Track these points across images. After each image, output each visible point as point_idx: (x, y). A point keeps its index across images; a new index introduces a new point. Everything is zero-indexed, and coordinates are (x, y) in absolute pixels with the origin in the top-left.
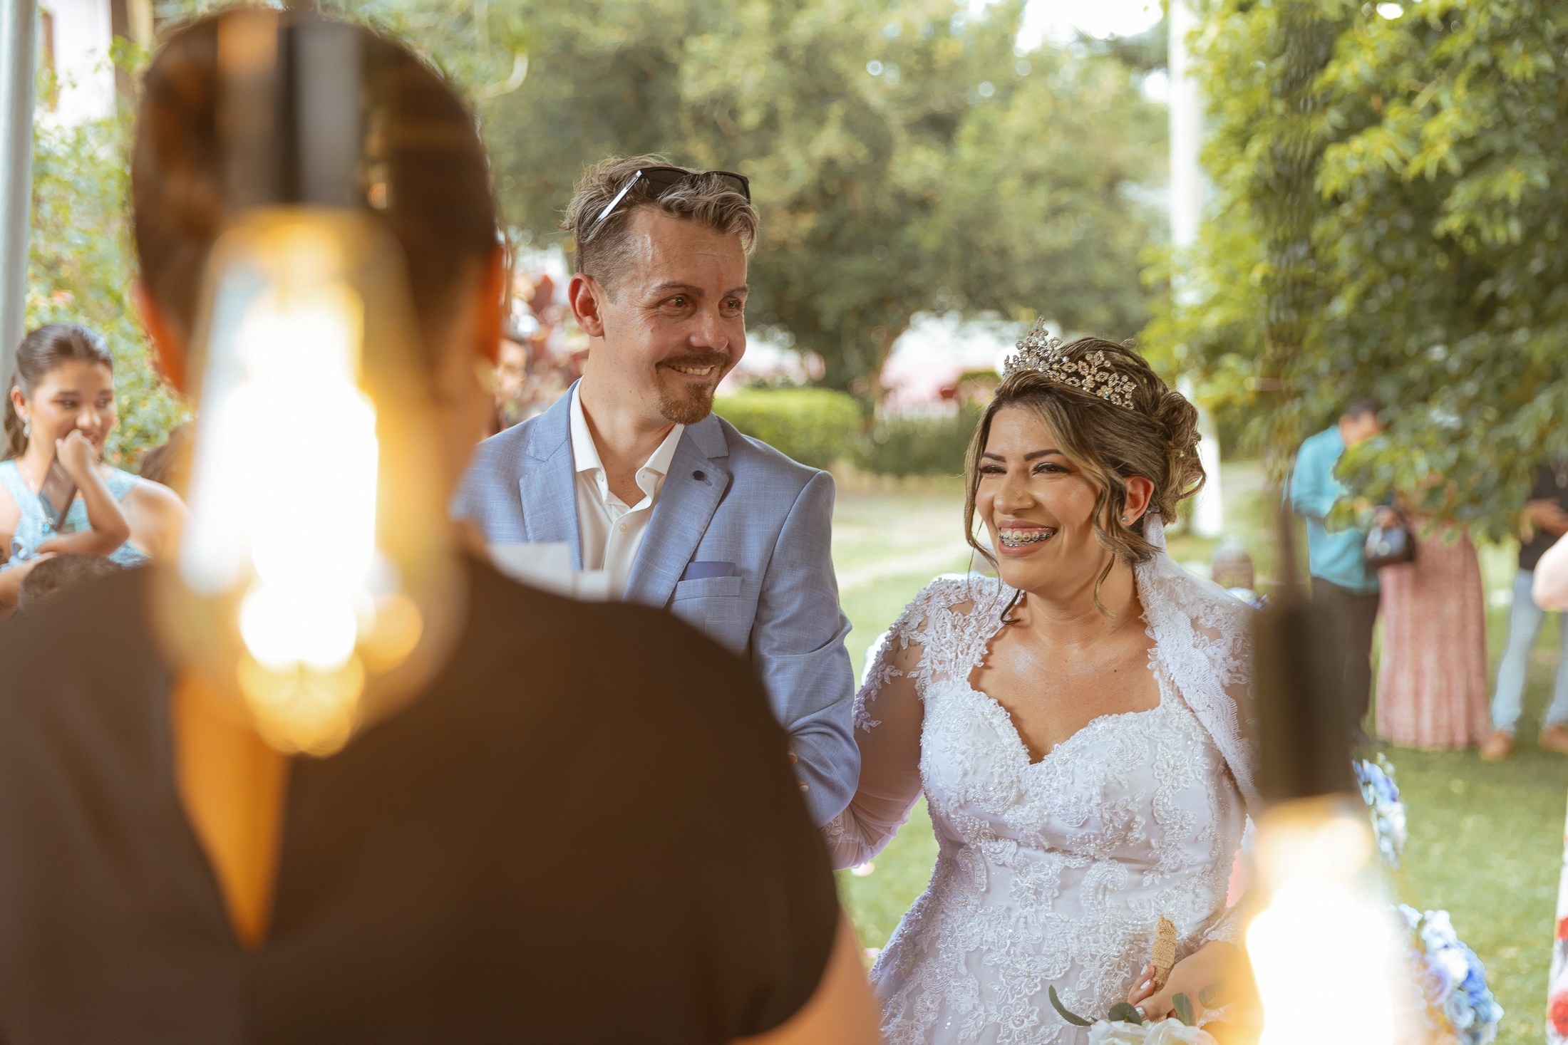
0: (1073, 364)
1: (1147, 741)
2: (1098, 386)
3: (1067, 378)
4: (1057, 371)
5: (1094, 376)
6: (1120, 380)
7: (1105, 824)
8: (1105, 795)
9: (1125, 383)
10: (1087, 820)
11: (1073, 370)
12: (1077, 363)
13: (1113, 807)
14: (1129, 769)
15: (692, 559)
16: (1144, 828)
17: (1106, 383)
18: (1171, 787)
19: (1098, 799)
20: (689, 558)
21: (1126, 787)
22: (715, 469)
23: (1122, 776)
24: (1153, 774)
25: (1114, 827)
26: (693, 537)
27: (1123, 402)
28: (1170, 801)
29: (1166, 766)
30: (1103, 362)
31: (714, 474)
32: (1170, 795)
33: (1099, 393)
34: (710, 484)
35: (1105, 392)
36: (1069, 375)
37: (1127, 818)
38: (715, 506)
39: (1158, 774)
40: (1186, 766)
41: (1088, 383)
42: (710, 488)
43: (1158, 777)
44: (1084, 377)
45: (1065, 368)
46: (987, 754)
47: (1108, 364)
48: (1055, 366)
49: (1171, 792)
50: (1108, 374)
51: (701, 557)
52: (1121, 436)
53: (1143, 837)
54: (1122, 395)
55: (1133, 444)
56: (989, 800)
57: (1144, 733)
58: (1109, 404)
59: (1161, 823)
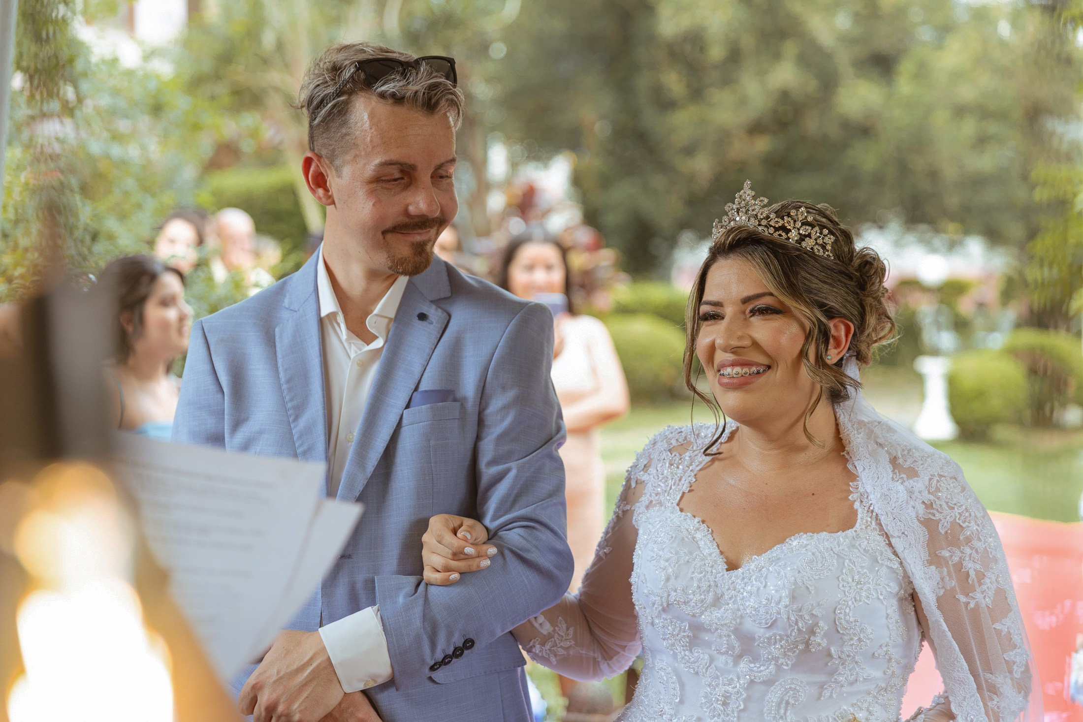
0: (779, 220)
1: (836, 556)
2: (802, 238)
3: (775, 232)
4: (766, 226)
5: (799, 229)
6: (821, 233)
7: (790, 626)
8: (793, 598)
9: (826, 236)
10: (775, 621)
11: (780, 224)
12: (783, 219)
13: (800, 610)
14: (817, 577)
15: (416, 389)
16: (826, 635)
17: (809, 236)
18: (853, 600)
19: (786, 601)
20: (413, 387)
21: (813, 592)
22: (436, 310)
23: (810, 583)
24: (839, 585)
25: (799, 630)
26: (417, 370)
27: (824, 253)
28: (851, 612)
29: (850, 580)
30: (806, 217)
31: (434, 314)
32: (852, 607)
33: (804, 244)
34: (431, 323)
35: (808, 244)
36: (776, 229)
37: (811, 622)
38: (436, 341)
39: (843, 586)
40: (870, 583)
41: (794, 235)
42: (431, 327)
43: (842, 588)
44: (790, 230)
45: (772, 223)
46: (688, 561)
47: (810, 219)
48: (764, 222)
49: (853, 603)
50: (810, 228)
51: (423, 387)
52: (825, 282)
53: (824, 643)
54: (823, 247)
55: (835, 290)
56: (688, 602)
57: (834, 550)
58: (812, 254)
59: (842, 632)
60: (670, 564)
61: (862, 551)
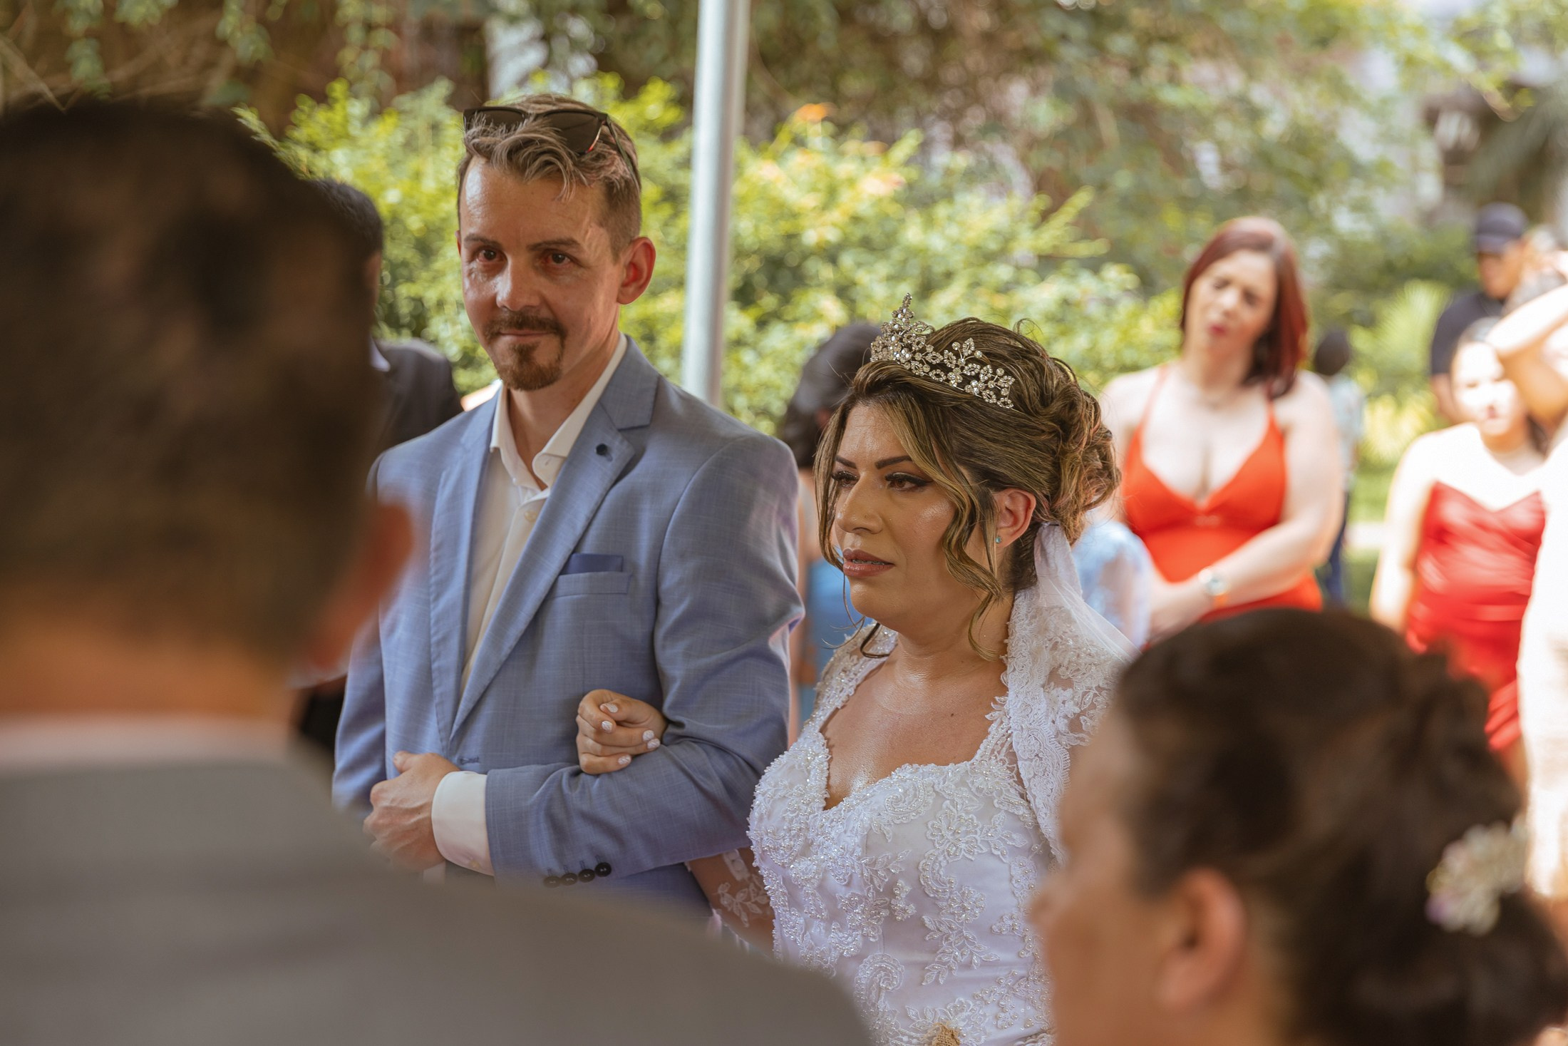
0: (938, 355)
2: (967, 380)
3: (931, 371)
4: (921, 362)
5: (962, 368)
6: (994, 373)
7: (866, 884)
8: (867, 848)
9: (1002, 377)
11: (938, 361)
12: (942, 354)
13: (875, 863)
14: (898, 822)
15: (576, 549)
16: (911, 898)
17: (977, 377)
18: (946, 853)
19: (859, 851)
20: (572, 547)
21: (889, 841)
22: (622, 442)
23: (888, 828)
24: (926, 833)
25: (875, 888)
26: (580, 524)
27: (998, 399)
28: (942, 869)
29: (944, 825)
30: (974, 352)
31: (620, 449)
32: (944, 863)
33: (967, 389)
34: (610, 460)
35: (974, 388)
36: (933, 367)
37: (886, 880)
38: (610, 485)
39: (932, 835)
40: (976, 833)
41: (955, 379)
42: (609, 465)
43: (931, 838)
44: (951, 370)
45: (929, 358)
46: (784, 797)
47: (978, 354)
48: (919, 356)
49: (945, 858)
50: (979, 367)
51: (588, 549)
52: (994, 441)
53: (912, 909)
54: (997, 392)
55: (1009, 450)
56: (778, 849)
57: (936, 787)
58: (976, 401)
59: (932, 895)
60: (765, 799)
61: (973, 790)
